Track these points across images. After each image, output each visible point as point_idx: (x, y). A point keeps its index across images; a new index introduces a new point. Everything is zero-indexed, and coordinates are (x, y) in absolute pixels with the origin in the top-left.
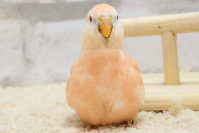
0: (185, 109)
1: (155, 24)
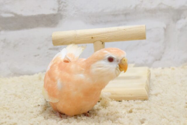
1: (89, 36)
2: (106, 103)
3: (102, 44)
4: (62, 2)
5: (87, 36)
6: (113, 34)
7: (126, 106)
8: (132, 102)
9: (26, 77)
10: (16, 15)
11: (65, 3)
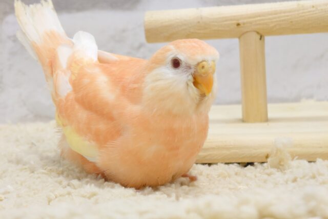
0: (293, 159)
1: (231, 20)
2: (282, 163)
3: (261, 39)
5: (226, 21)
6: (288, 16)
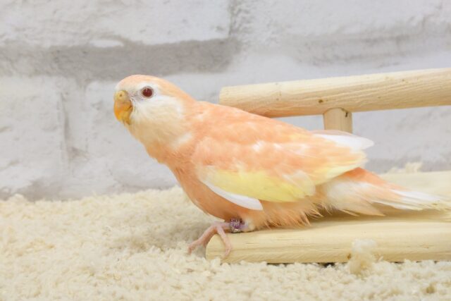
1: (313, 97)
2: (364, 267)
3: (346, 116)
4: (240, 11)
5: (307, 97)
6: (375, 91)
7: (417, 277)
8: (429, 266)
9: (153, 193)
10: (127, 42)
11: (247, 12)
